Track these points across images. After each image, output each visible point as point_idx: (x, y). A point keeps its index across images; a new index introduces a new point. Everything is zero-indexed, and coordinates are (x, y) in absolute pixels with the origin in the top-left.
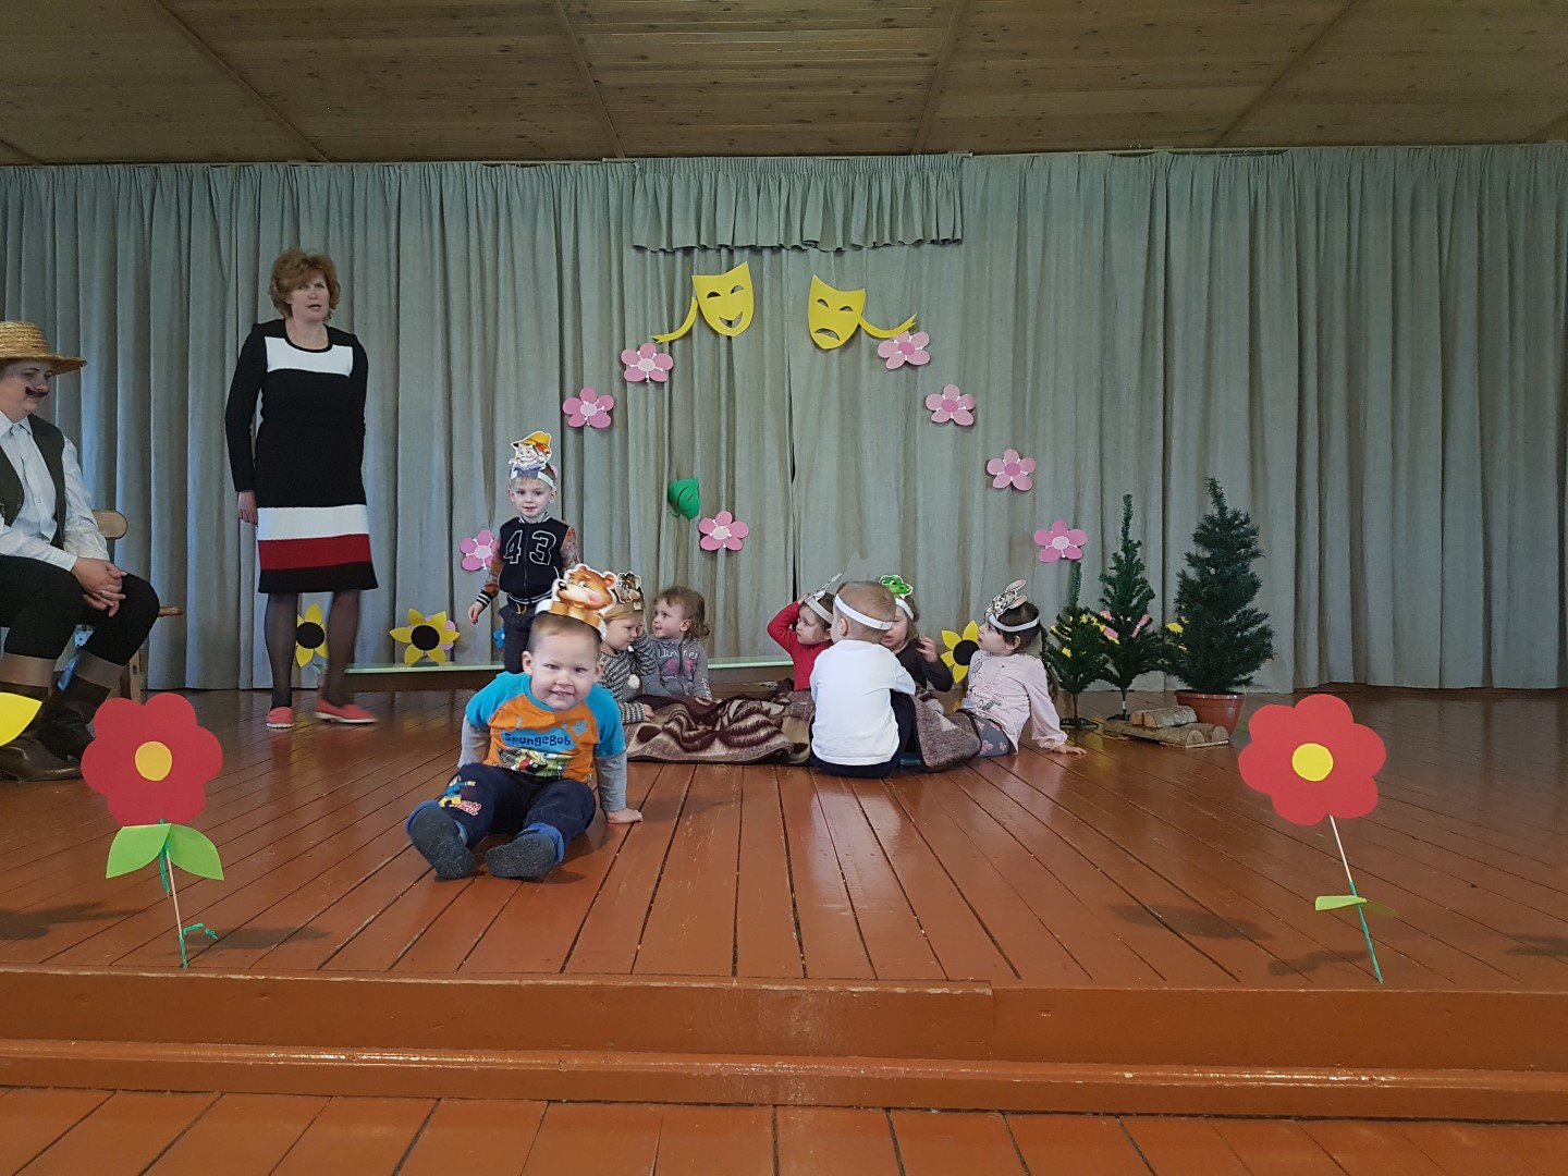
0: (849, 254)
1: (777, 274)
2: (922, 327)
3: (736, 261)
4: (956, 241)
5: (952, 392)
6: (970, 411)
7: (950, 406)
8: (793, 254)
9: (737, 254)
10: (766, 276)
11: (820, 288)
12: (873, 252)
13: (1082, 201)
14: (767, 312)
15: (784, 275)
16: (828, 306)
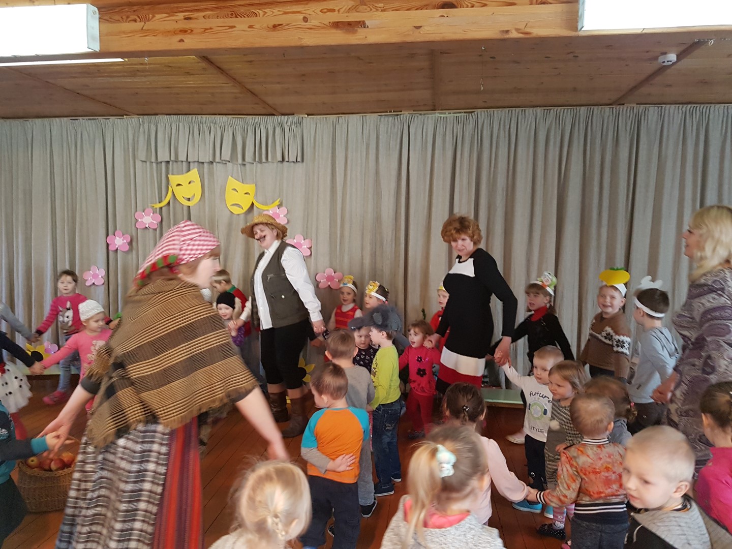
0: (248, 166)
1: (211, 174)
2: (284, 205)
3: (191, 168)
4: (299, 162)
5: (299, 238)
6: (309, 248)
8: (219, 166)
9: (191, 164)
10: (206, 176)
11: (232, 183)
12: (259, 165)
13: (364, 141)
14: (206, 194)
15: (215, 175)
16: (237, 192)
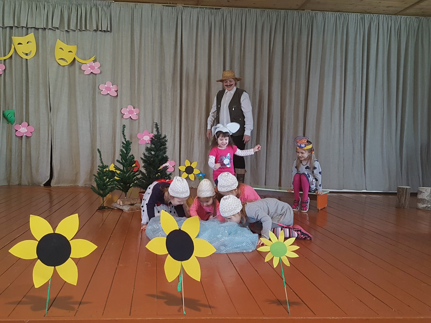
0: (71, 33)
1: (44, 38)
2: (97, 61)
3: (29, 32)
4: (109, 31)
5: (109, 84)
6: (116, 91)
7: (108, 89)
8: (50, 31)
9: (29, 30)
10: (40, 38)
11: (60, 44)
12: (80, 33)
13: (153, 21)
14: (40, 51)
15: (47, 38)
16: (63, 50)
